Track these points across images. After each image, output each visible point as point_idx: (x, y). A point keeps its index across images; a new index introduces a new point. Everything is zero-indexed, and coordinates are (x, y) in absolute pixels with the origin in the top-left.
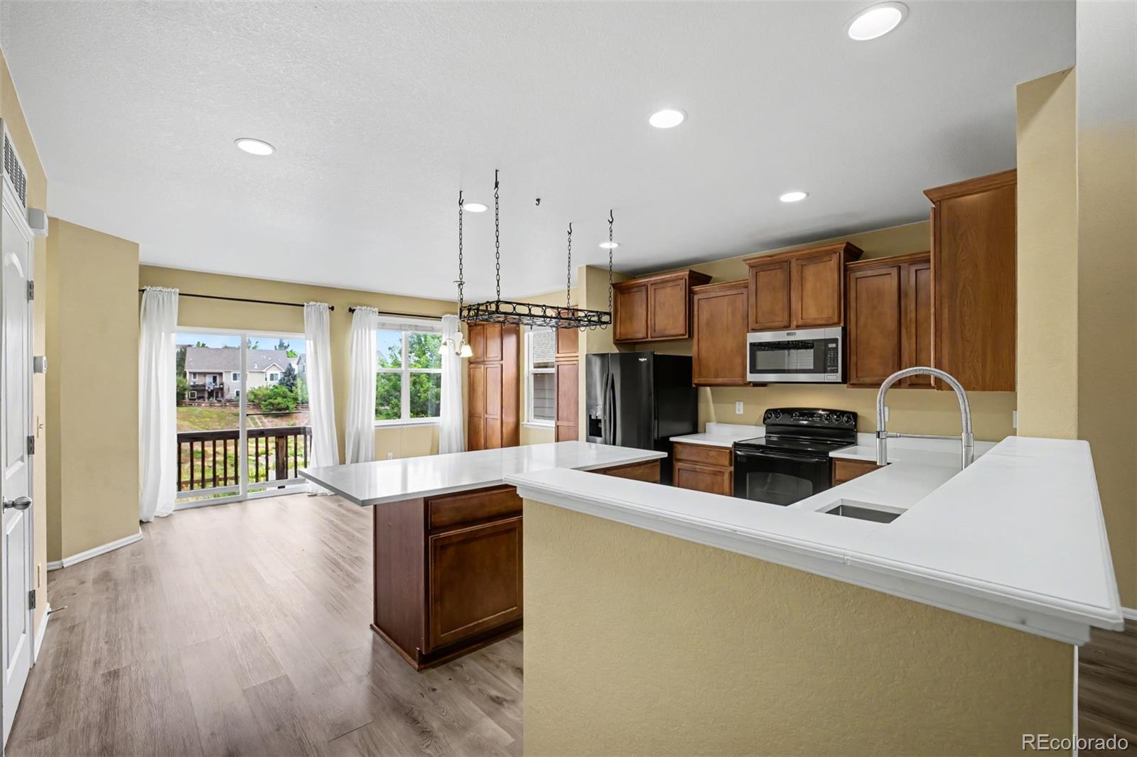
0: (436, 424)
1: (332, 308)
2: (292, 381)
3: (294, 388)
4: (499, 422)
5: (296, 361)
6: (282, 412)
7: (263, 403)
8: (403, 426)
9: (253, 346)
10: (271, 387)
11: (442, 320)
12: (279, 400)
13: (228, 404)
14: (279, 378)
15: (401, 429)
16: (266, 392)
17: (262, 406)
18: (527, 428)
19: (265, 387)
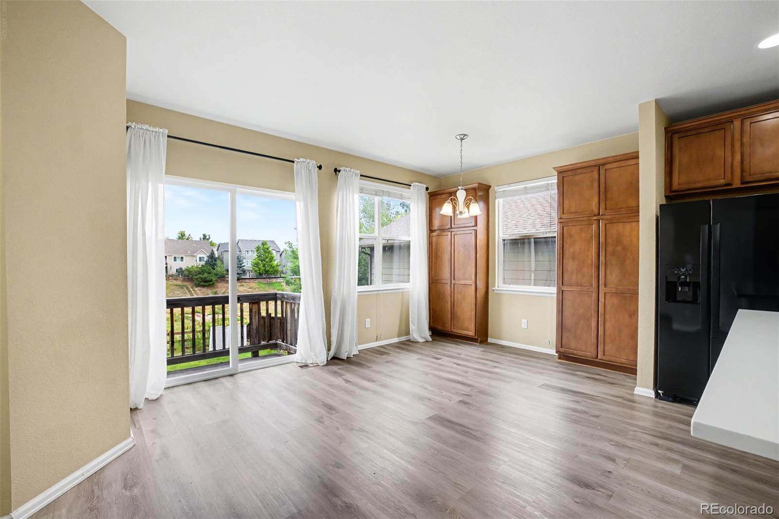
0: (405, 290)
1: (320, 167)
2: (214, 262)
3: (215, 267)
4: (473, 287)
5: (216, 249)
6: (206, 283)
7: (195, 277)
8: (379, 292)
9: (186, 238)
10: (200, 266)
11: (411, 187)
12: (206, 275)
13: (170, 278)
14: (205, 260)
15: (377, 294)
16: (196, 269)
17: (194, 279)
18: (498, 294)
19: (196, 266)
